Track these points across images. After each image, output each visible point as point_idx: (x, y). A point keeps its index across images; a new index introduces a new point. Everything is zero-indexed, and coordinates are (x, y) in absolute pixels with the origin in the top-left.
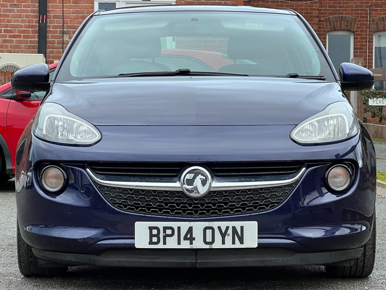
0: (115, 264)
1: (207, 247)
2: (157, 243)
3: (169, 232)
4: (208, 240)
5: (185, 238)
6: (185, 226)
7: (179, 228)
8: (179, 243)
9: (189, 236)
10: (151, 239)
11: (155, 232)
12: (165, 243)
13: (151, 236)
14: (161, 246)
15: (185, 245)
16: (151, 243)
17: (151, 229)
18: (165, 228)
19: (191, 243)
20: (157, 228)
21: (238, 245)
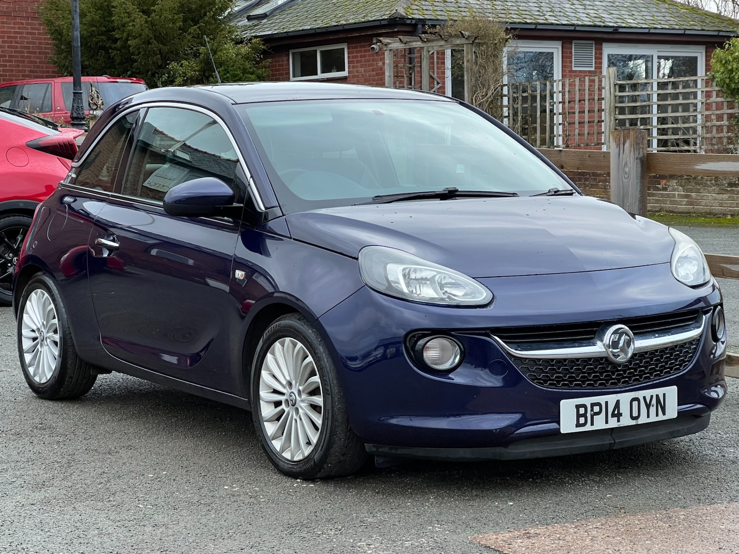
0: (528, 456)
1: (633, 423)
2: (584, 424)
3: (596, 409)
4: (634, 415)
5: (613, 415)
6: (612, 399)
7: (607, 403)
8: (607, 422)
9: (616, 412)
10: (578, 420)
11: (582, 411)
12: (592, 424)
13: (579, 416)
14: (588, 428)
15: (613, 423)
16: (578, 425)
17: (578, 407)
18: (593, 405)
19: (619, 421)
20: (584, 406)
21: (661, 417)
